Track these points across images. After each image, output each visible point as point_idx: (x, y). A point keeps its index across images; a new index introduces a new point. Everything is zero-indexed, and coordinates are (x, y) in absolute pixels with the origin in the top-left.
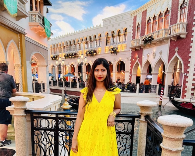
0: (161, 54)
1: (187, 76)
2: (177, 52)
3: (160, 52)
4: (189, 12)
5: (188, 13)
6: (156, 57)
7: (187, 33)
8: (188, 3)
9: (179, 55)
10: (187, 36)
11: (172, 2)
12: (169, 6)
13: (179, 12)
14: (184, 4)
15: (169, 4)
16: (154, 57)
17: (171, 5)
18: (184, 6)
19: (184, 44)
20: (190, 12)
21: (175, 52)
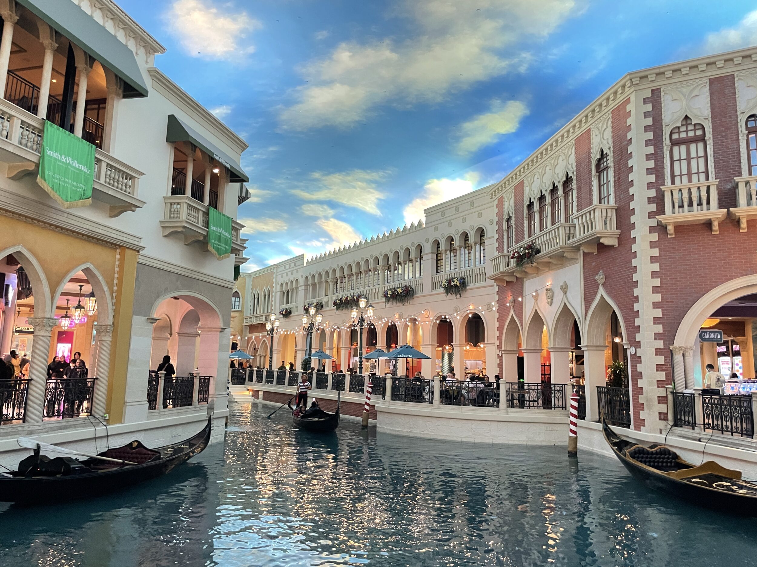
0: (565, 293)
1: (638, 355)
2: (603, 285)
3: (562, 286)
4: (616, 179)
5: (615, 181)
6: (554, 301)
7: (619, 231)
8: (612, 154)
9: (609, 293)
10: (620, 239)
11: (576, 157)
12: (570, 166)
13: (593, 179)
14: (605, 160)
15: (570, 163)
16: (549, 300)
17: (574, 164)
18: (605, 164)
19: (618, 261)
20: (619, 178)
21: (599, 285)
